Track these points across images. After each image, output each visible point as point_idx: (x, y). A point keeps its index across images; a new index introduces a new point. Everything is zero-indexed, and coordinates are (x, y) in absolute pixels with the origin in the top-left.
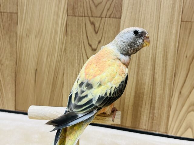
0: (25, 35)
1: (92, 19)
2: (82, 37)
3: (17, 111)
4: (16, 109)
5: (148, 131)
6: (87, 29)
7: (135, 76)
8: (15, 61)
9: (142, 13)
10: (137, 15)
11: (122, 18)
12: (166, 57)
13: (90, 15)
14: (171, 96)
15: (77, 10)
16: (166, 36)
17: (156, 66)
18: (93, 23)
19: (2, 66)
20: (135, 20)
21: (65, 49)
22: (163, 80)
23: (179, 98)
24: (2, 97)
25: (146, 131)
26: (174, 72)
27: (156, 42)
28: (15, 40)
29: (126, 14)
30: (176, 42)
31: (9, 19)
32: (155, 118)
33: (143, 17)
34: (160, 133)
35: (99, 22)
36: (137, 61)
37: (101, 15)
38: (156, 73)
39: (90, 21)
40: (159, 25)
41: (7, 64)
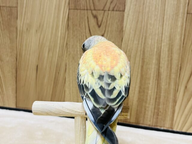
0: (25, 29)
1: (94, 12)
2: (84, 31)
3: (18, 108)
4: (17, 106)
5: (153, 127)
6: (89, 23)
7: (140, 70)
8: (16, 56)
9: (146, 5)
10: (141, 8)
11: (126, 10)
12: (172, 51)
13: (92, 8)
14: (176, 91)
15: (79, 3)
16: (171, 29)
17: (161, 60)
18: (95, 17)
19: (2, 62)
20: (139, 12)
21: (67, 44)
22: (169, 74)
23: (184, 92)
24: (3, 94)
25: (151, 127)
26: (180, 66)
27: (161, 35)
28: (15, 36)
29: (130, 7)
30: (181, 35)
31: (8, 14)
32: (160, 114)
33: (147, 9)
34: (165, 128)
35: (102, 16)
36: (141, 55)
37: (104, 7)
38: (162, 68)
39: (93, 14)
40: (164, 18)
41: (7, 60)
